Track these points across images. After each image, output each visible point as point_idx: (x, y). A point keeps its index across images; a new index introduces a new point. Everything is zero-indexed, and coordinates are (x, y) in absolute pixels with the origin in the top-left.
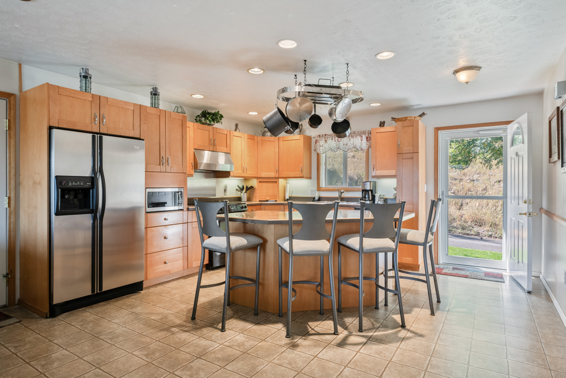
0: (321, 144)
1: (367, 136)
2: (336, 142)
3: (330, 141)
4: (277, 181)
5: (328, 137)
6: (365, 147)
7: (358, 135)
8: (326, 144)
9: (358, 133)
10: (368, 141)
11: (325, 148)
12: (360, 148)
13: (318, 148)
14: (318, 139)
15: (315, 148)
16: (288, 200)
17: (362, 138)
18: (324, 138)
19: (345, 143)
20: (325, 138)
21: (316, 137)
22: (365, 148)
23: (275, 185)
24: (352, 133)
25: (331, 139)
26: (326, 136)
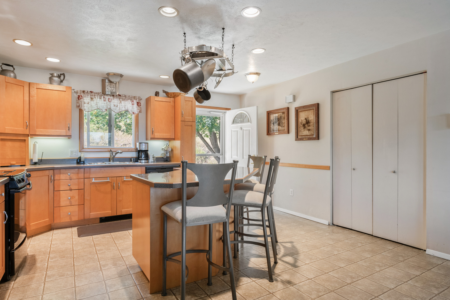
0: (85, 101)
1: (138, 102)
2: (105, 102)
3: (99, 99)
4: (25, 140)
5: (95, 95)
6: (136, 111)
7: (129, 99)
8: (92, 102)
9: (129, 97)
10: (138, 106)
11: (91, 106)
12: (131, 111)
13: (83, 105)
14: (82, 94)
15: (78, 104)
16: (35, 163)
17: (133, 102)
18: (89, 96)
19: (116, 104)
20: (91, 95)
21: (79, 92)
22: (137, 113)
23: (22, 144)
24: (123, 96)
25: (99, 98)
26: (93, 94)
